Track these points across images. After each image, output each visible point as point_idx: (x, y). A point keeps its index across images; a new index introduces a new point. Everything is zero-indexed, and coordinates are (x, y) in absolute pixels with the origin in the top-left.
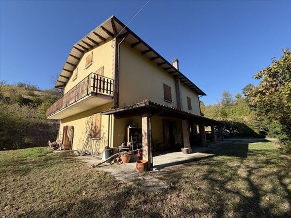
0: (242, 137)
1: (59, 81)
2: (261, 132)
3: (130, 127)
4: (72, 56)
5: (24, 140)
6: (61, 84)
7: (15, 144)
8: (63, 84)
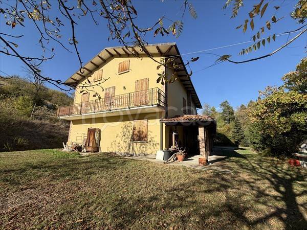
0: (221, 146)
1: (72, 78)
2: (235, 142)
3: (174, 134)
4: (99, 57)
5: (17, 141)
6: (72, 81)
7: (6, 145)
8: (75, 82)
